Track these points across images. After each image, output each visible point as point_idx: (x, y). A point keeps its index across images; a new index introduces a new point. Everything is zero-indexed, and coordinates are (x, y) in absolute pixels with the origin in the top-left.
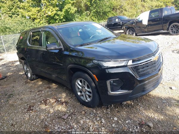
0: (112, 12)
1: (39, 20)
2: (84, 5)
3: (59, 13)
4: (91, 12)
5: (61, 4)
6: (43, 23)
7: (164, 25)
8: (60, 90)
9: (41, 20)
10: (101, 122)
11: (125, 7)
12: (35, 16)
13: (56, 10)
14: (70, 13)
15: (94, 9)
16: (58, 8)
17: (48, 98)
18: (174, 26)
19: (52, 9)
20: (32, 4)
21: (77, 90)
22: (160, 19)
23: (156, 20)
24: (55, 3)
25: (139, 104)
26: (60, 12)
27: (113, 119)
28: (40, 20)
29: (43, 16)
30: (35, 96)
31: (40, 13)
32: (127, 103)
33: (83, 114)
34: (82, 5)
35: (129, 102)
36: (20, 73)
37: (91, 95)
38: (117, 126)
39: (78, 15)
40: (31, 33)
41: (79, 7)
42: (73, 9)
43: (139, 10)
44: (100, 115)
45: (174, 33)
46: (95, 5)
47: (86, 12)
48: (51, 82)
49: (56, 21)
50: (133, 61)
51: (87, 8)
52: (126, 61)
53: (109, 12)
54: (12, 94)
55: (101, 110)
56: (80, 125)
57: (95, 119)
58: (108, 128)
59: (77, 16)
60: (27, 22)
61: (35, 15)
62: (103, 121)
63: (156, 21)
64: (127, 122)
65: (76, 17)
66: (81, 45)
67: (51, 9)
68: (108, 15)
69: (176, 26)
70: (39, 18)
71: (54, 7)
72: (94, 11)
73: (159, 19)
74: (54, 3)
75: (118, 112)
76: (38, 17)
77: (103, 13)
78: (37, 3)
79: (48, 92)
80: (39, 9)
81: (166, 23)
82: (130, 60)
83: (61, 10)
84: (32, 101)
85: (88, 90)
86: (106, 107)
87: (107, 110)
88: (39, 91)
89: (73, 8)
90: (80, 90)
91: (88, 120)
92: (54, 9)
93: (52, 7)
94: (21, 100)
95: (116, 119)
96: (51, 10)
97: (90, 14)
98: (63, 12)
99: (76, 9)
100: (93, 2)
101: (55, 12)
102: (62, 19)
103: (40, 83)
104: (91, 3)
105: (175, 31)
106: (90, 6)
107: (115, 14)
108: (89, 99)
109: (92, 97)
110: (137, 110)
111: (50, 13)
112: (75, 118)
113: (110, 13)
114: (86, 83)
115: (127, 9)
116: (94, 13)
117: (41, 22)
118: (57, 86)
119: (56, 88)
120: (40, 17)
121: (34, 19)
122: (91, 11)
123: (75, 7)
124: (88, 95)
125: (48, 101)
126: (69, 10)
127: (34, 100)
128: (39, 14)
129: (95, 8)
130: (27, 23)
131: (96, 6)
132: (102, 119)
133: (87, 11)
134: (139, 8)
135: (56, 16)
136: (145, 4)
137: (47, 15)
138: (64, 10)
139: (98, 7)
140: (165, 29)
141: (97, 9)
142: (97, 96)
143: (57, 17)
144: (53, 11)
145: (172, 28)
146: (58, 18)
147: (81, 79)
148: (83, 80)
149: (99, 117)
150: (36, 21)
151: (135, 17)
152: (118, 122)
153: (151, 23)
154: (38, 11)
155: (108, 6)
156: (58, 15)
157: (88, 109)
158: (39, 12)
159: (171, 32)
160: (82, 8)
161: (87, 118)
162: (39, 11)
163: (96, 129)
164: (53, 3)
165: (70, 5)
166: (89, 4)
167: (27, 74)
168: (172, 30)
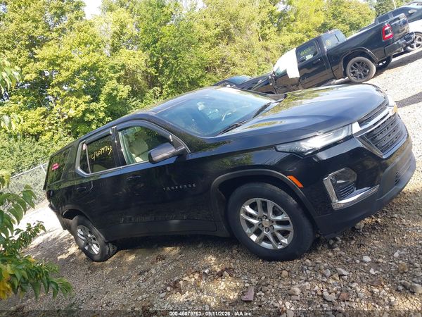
0: (209, 76)
1: (49, 134)
2: (142, 76)
3: (93, 106)
4: (162, 89)
5: (93, 87)
6: (60, 139)
7: (334, 68)
8: (192, 253)
9: (54, 133)
10: (341, 276)
11: (233, 59)
12: (40, 128)
13: (85, 103)
14: (120, 99)
15: (169, 80)
16: (89, 97)
17: (176, 278)
18: (355, 65)
19: (76, 102)
20: (25, 102)
21: (248, 231)
22: (323, 58)
23: (314, 63)
24: (80, 88)
25: (396, 215)
26: (95, 103)
27: (362, 261)
28: (51, 133)
29: (56, 123)
30: (139, 285)
31: (48, 118)
32: (365, 224)
33: (286, 277)
34: (139, 78)
35: (367, 220)
36: (59, 258)
37: (290, 228)
38: (381, 270)
39: (135, 100)
40: (84, 146)
41: (134, 82)
42: (124, 90)
43: (260, 59)
44: (326, 265)
45: (361, 77)
46: (167, 71)
47: (151, 91)
48: (156, 246)
49: (89, 126)
50: (361, 123)
51: (152, 82)
52: (347, 127)
53: (202, 76)
54: (74, 303)
55: (322, 255)
56: (298, 298)
57: (320, 276)
58: (365, 281)
59: (134, 103)
60: (24, 145)
61: (37, 125)
62: (345, 272)
63: (314, 65)
64: (396, 255)
65: (134, 106)
66: (226, 131)
67: (73, 103)
68: (201, 84)
69: (359, 63)
70: (50, 130)
71: (78, 97)
72: (169, 82)
73: (321, 58)
74: (78, 87)
75: (360, 245)
76: (47, 128)
77: (189, 82)
78: (36, 97)
79: (164, 267)
80: (44, 109)
81: (337, 63)
82: (354, 122)
83: (96, 100)
84: (140, 298)
85: (280, 218)
86: (326, 246)
87: (333, 252)
88: (141, 274)
89: (121, 87)
90: (254, 229)
91: (307, 283)
92: (80, 101)
93: (74, 98)
94: (107, 305)
95: (367, 259)
96: (73, 105)
97: (161, 93)
98: (102, 102)
99: (128, 87)
100: (161, 66)
101: (83, 107)
102: (104, 118)
103: (131, 258)
104: (157, 68)
105: (360, 75)
106: (157, 74)
107: (214, 78)
108: (285, 241)
109: (293, 231)
110: (398, 227)
111: (72, 113)
112: (273, 290)
113: (204, 80)
114: (271, 204)
115: (237, 62)
116: (170, 87)
117: (56, 137)
118: (178, 248)
119: (180, 254)
120: (50, 127)
121: (37, 136)
122: (161, 86)
123: (125, 83)
124: (279, 231)
125: (181, 282)
126: (115, 93)
127: (142, 294)
128: (47, 121)
129: (169, 77)
130: (23, 148)
131: (171, 72)
132: (338, 269)
133: (154, 86)
134: (260, 54)
135: (88, 115)
136: (268, 43)
137: (67, 117)
138: (102, 98)
139: (177, 73)
140: (340, 76)
141: (175, 78)
142: (306, 223)
143: (92, 117)
144: (78, 106)
145: (352, 69)
146: (94, 119)
147: (253, 200)
148: (258, 200)
149: (325, 269)
150: (43, 138)
151: (258, 74)
152: (378, 263)
153: (306, 71)
154: (43, 114)
155: (197, 65)
156: (92, 112)
157: (290, 263)
158: (45, 117)
159: (353, 79)
160: (139, 83)
161: (301, 280)
162: (45, 115)
163: (339, 292)
164: (75, 87)
165: (115, 81)
166: (152, 71)
167: (86, 248)
168: (354, 73)
